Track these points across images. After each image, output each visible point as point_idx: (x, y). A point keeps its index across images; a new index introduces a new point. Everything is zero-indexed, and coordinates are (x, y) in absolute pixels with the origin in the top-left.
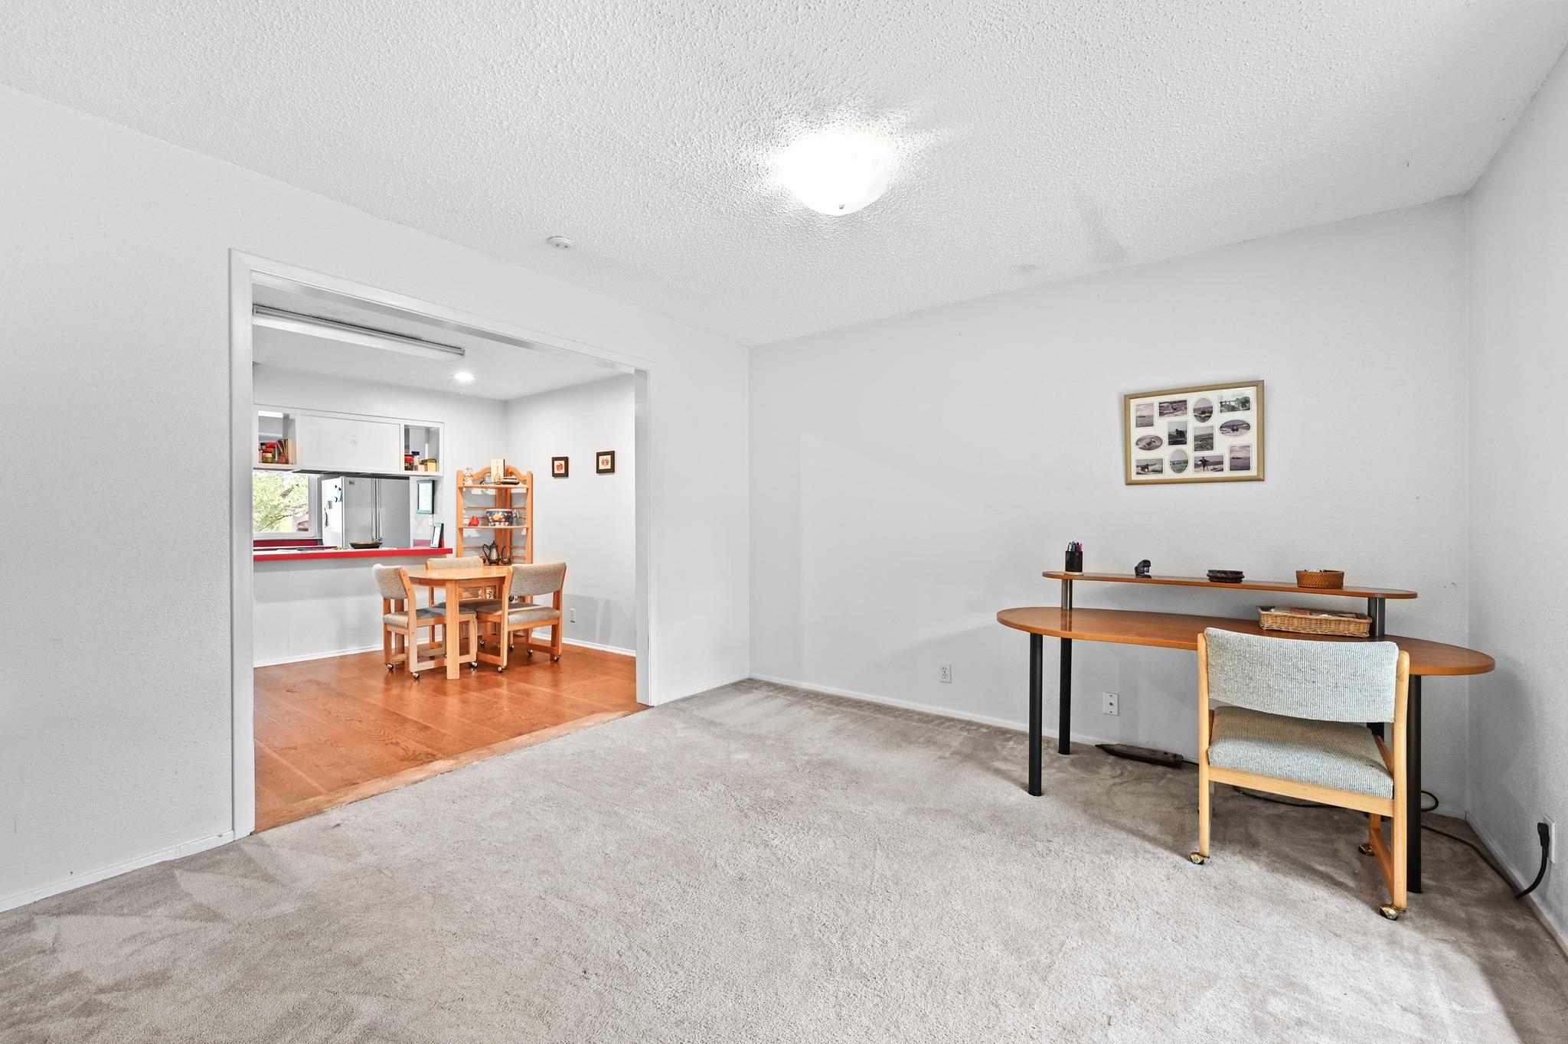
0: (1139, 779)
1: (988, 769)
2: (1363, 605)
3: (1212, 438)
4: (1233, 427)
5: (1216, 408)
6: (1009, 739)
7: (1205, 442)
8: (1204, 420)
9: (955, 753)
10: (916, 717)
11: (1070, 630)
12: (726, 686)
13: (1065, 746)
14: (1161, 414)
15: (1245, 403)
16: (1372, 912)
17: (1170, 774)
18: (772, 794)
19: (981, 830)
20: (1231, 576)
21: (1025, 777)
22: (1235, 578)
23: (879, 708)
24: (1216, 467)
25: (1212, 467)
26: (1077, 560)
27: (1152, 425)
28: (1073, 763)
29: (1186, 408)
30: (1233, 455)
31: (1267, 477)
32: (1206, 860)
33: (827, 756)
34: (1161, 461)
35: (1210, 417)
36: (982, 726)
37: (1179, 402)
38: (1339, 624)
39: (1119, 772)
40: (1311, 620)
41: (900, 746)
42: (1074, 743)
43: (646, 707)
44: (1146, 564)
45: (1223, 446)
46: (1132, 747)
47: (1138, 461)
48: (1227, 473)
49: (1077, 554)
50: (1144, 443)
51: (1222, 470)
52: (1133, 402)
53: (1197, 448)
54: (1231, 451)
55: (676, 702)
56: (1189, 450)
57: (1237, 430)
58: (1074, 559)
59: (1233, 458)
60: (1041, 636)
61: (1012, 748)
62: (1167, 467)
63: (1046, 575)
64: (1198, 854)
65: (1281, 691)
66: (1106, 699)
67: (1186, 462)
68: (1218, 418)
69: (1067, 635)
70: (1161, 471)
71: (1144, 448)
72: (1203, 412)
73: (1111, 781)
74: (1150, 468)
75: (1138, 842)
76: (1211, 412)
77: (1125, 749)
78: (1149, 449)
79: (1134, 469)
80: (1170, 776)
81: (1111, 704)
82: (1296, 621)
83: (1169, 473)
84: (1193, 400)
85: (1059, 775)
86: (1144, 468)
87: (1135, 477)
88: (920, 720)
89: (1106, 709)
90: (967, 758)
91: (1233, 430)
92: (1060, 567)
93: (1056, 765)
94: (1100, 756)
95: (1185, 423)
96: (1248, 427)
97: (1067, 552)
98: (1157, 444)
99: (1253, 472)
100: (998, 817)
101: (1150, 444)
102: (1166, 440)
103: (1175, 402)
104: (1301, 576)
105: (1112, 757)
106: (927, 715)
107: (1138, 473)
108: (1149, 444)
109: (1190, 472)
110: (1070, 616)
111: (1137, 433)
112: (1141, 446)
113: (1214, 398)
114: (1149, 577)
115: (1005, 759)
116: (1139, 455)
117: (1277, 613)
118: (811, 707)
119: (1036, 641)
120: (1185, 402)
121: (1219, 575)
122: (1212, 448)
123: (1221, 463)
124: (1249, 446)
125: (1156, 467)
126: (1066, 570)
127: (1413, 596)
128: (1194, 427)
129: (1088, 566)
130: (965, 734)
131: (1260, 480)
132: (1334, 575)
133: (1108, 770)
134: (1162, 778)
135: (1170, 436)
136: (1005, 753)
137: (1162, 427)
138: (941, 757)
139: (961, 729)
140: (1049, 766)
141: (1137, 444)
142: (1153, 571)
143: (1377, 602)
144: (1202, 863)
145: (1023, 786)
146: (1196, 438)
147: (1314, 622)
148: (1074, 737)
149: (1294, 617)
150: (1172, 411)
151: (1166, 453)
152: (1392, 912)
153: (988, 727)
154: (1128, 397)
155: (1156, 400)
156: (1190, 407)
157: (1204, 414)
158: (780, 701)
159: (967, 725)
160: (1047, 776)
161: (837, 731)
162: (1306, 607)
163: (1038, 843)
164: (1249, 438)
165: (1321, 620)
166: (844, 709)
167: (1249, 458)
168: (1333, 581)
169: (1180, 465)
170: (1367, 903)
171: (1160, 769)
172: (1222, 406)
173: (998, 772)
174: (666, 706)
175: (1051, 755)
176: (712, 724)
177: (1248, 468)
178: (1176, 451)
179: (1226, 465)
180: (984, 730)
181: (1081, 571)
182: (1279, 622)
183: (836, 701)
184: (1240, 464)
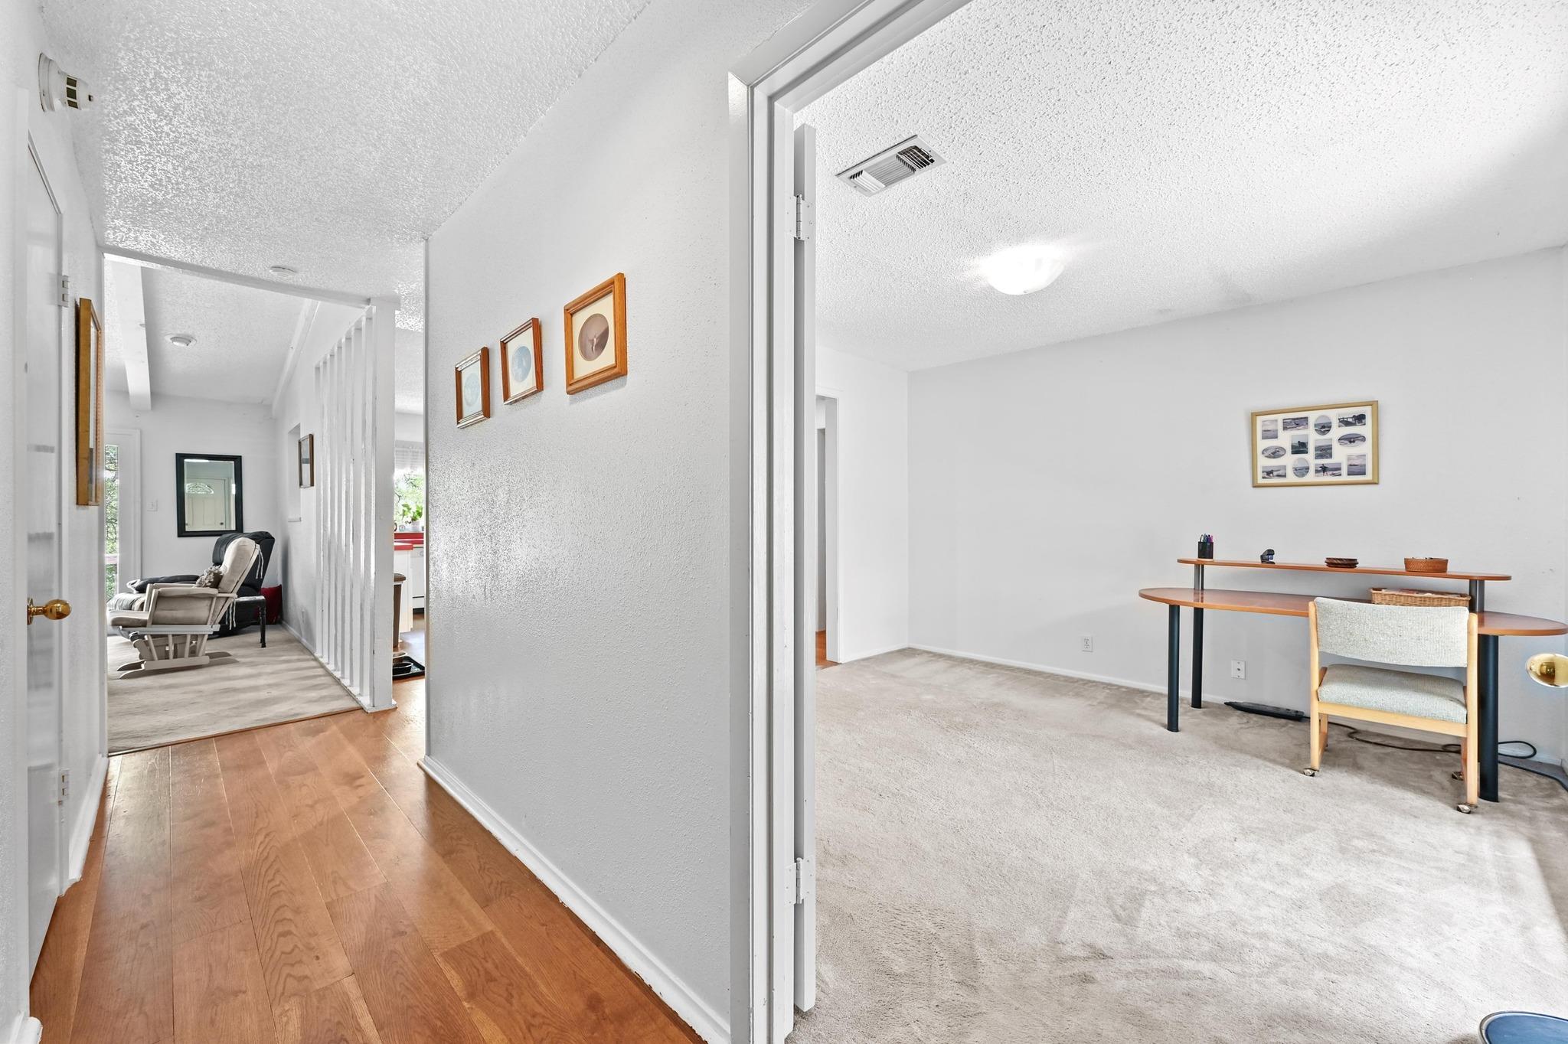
0: (1262, 726)
1: (1132, 714)
2: (1464, 586)
3: (1331, 449)
4: (1351, 439)
5: (1335, 423)
6: (1148, 696)
7: (1324, 452)
8: (1324, 433)
9: (1100, 703)
10: (1062, 679)
11: (1202, 601)
12: (892, 653)
13: (1197, 702)
14: (1285, 428)
15: (1360, 419)
16: (1449, 808)
17: (1291, 724)
18: (961, 720)
19: (1131, 748)
20: (1346, 562)
21: (1166, 720)
22: (1351, 564)
23: (1029, 672)
24: (1334, 472)
25: (1331, 472)
26: (1208, 549)
27: (1277, 438)
28: (1204, 714)
29: (1307, 424)
30: (1350, 463)
31: (1381, 481)
32: (1316, 773)
33: (996, 700)
34: (1284, 467)
35: (1329, 431)
36: (1120, 687)
37: (1302, 418)
38: (1441, 601)
39: (1245, 720)
40: (1416, 597)
41: (1054, 696)
42: (1205, 702)
43: (836, 664)
44: (1271, 552)
45: (1341, 455)
46: (1258, 705)
47: (1263, 467)
48: (1345, 478)
49: (1209, 544)
50: (1269, 452)
51: (1340, 475)
52: (1259, 419)
53: (1318, 457)
54: (1349, 459)
55: (858, 661)
56: (1310, 458)
57: (1354, 442)
58: (1206, 548)
59: (1351, 465)
60: (1179, 606)
61: (1150, 702)
62: (1290, 472)
63: (1180, 561)
64: (1310, 769)
65: (1375, 643)
66: (1234, 665)
67: (1308, 468)
68: (1337, 432)
69: (1199, 605)
70: (1285, 476)
71: (1269, 457)
72: (1323, 427)
73: (1239, 726)
74: (1275, 473)
75: (1260, 762)
76: (1330, 427)
77: (1251, 705)
78: (1274, 458)
79: (1260, 474)
80: (1291, 725)
81: (1239, 670)
82: (1402, 598)
83: (1291, 478)
84: (1313, 417)
85: (1191, 720)
86: (1269, 473)
87: (1260, 481)
88: (1066, 681)
89: (1234, 673)
90: (1111, 706)
91: (1351, 442)
92: (1193, 554)
93: (1189, 714)
94: (1230, 710)
95: (1307, 436)
96: (1363, 439)
97: (1200, 543)
98: (1281, 453)
99: (1368, 477)
100: (1142, 742)
101: (1276, 453)
102: (1289, 450)
103: (1297, 419)
104: (1407, 562)
105: (1240, 712)
106: (1072, 678)
107: (1264, 478)
108: (1273, 453)
109: (1311, 477)
110: (1202, 594)
111: (1262, 444)
112: (1267, 455)
113: (1333, 416)
114: (1273, 563)
115: (1145, 709)
116: (1264, 462)
117: (1387, 593)
118: (970, 669)
119: (1174, 611)
120: (1306, 418)
121: (1335, 561)
122: (1331, 456)
123: (1339, 469)
124: (1365, 455)
125: (1280, 473)
126: (1199, 557)
127: (1508, 578)
128: (1314, 439)
129: (1218, 554)
130: (1108, 691)
131: (1375, 483)
132: (1437, 562)
133: (1235, 719)
134: (1283, 726)
135: (1293, 446)
136: (1144, 705)
137: (1286, 439)
138: (1090, 705)
139: (1103, 688)
140: (1185, 713)
141: (1263, 453)
142: (1276, 559)
143: (1477, 583)
144: (1313, 775)
145: (1163, 725)
146: (1317, 449)
147: (1418, 599)
148: (1206, 697)
149: (1401, 596)
150: (1294, 426)
151: (1289, 460)
152: (1466, 808)
153: (1127, 688)
154: (1255, 415)
155: (1280, 417)
156: (1311, 422)
157: (1324, 428)
158: (941, 665)
159: (1108, 686)
160: (1182, 721)
161: (999, 684)
162: (1414, 588)
163: (1177, 757)
164: (1365, 449)
165: (1425, 598)
166: (999, 671)
167: (1365, 465)
168: (1438, 567)
169: (1302, 471)
170: (1446, 803)
171: (1283, 721)
172: (1340, 422)
173: (1139, 715)
174: (851, 664)
175: (1185, 708)
176: (893, 676)
177: (1364, 473)
178: (1299, 459)
179: (1344, 470)
180: (1124, 690)
181: (1212, 558)
182: (1388, 599)
183: (991, 666)
184: (1356, 470)
